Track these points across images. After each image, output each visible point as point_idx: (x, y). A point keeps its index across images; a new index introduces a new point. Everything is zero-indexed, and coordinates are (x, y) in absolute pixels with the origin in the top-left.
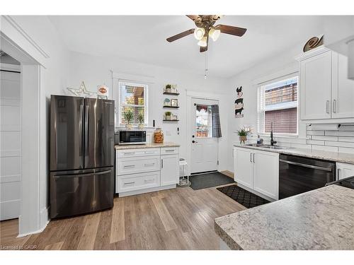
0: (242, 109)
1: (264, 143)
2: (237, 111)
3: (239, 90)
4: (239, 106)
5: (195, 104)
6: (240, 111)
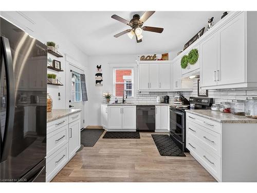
0: (102, 80)
1: (119, 102)
2: (97, 82)
3: (99, 67)
4: (99, 78)
5: (71, 71)
6: (100, 81)
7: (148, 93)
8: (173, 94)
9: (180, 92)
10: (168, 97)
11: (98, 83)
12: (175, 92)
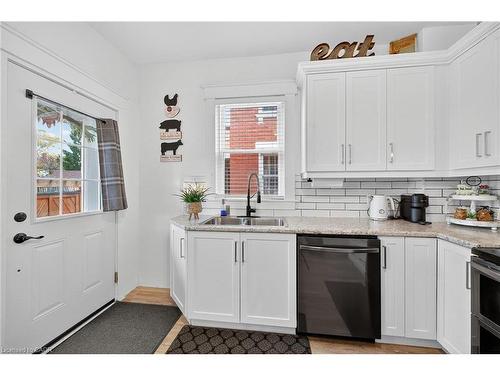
0: (180, 143)
1: (233, 214)
2: (165, 147)
3: (171, 102)
4: (172, 136)
5: (29, 94)
6: (174, 147)
7: (341, 185)
8: (440, 186)
9: (480, 179)
10: (424, 201)
11: (169, 153)
12: (458, 180)
